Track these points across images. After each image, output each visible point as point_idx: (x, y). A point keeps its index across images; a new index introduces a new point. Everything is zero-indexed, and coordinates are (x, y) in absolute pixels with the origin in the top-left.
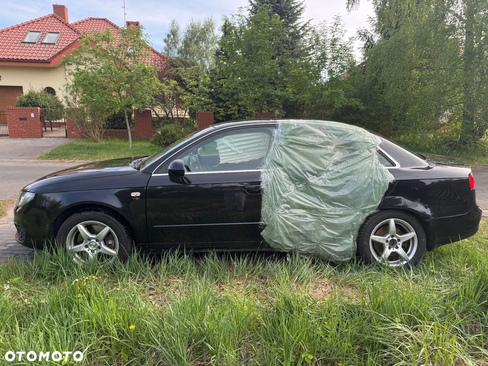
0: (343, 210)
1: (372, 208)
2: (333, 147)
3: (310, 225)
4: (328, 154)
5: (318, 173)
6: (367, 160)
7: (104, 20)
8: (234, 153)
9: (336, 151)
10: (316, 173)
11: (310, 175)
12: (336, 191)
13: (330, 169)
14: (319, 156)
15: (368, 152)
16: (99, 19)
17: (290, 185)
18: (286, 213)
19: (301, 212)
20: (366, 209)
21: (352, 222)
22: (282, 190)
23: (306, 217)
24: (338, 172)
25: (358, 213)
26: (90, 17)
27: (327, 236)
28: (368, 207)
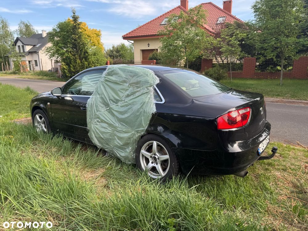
0: (125, 128)
1: (142, 131)
2: (127, 85)
3: (108, 134)
4: (123, 89)
5: (116, 101)
6: (144, 95)
7: (210, 3)
8: (89, 86)
9: (129, 87)
10: (115, 101)
11: (112, 102)
12: (123, 115)
13: (123, 100)
14: (118, 90)
15: (146, 89)
16: (207, 3)
17: (102, 107)
18: (97, 124)
19: (105, 125)
20: (138, 130)
21: (129, 138)
22: (96, 110)
23: (107, 129)
24: (127, 102)
25: (133, 132)
26: (202, 3)
27: (117, 144)
28: (140, 129)
